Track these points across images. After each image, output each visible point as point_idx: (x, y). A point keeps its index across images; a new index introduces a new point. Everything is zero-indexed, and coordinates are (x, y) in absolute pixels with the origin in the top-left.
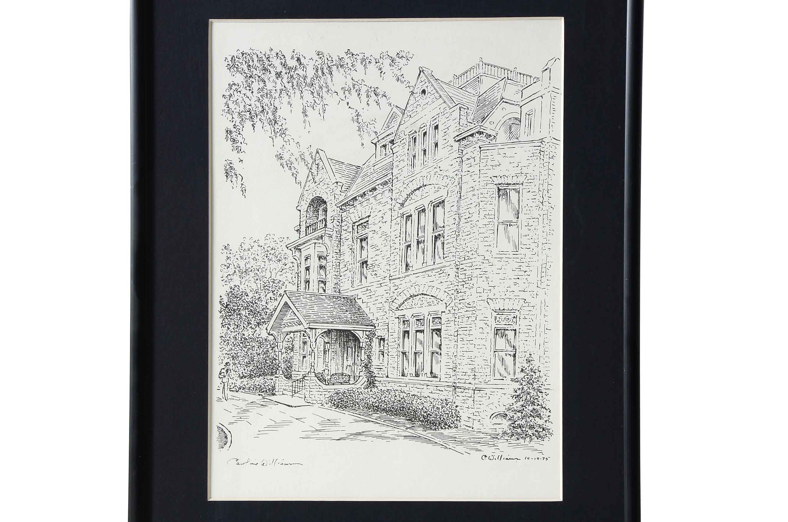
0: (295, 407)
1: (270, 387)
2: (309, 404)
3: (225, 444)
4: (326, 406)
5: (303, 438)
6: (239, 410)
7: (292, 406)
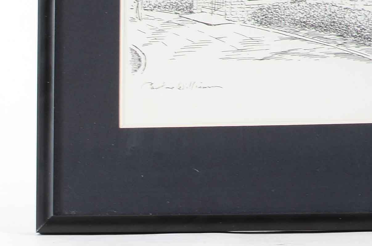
0: (215, 25)
1: (187, 5)
2: (230, 22)
3: (139, 67)
4: (249, 23)
5: (223, 59)
6: (154, 31)
7: (211, 25)
